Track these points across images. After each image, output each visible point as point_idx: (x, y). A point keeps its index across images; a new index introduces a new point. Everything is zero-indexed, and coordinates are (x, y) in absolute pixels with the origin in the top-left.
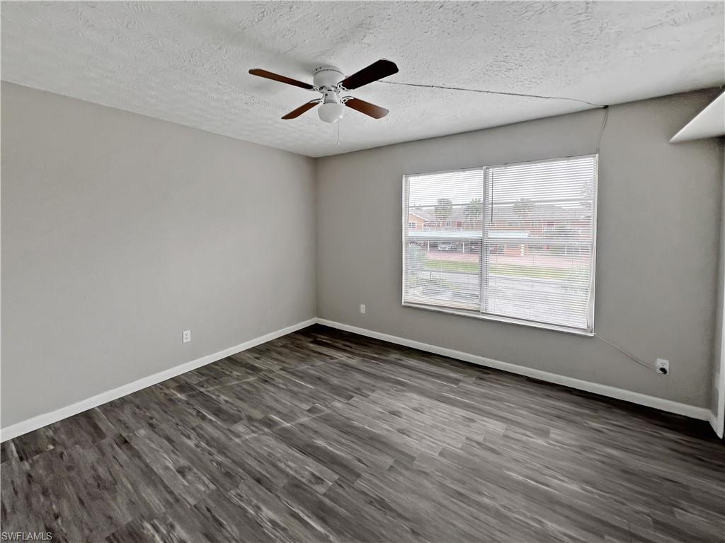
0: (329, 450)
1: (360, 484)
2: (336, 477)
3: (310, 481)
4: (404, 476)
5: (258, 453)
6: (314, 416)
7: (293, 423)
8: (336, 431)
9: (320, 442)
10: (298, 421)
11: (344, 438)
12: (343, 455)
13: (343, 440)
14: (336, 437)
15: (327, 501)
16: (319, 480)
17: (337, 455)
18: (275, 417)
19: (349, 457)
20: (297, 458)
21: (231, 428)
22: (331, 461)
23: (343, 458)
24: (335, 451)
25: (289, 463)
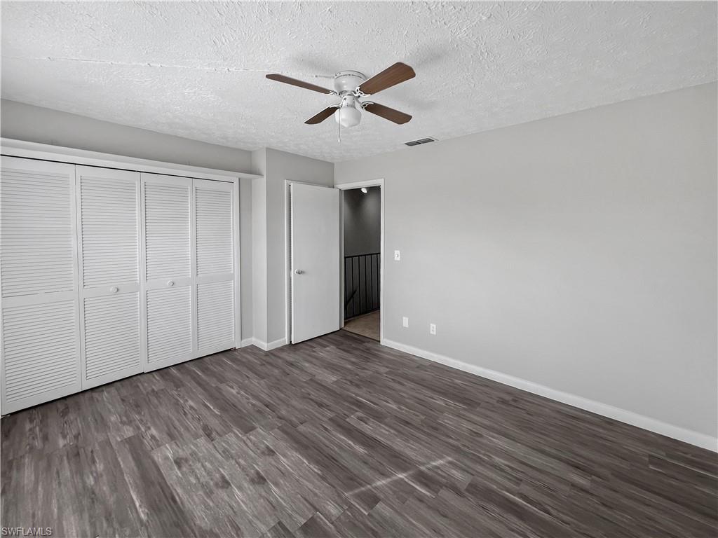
0: (352, 441)
1: (330, 415)
2: (348, 420)
3: (368, 419)
4: (296, 417)
5: (421, 444)
6: (369, 486)
7: (394, 478)
8: (342, 461)
9: (360, 450)
10: (389, 480)
11: (336, 452)
12: (339, 435)
13: (336, 449)
14: (343, 454)
15: (355, 408)
16: (361, 419)
17: (344, 436)
18: (423, 491)
19: (334, 433)
20: (381, 436)
21: (472, 477)
22: (350, 431)
23: (340, 432)
24: (346, 439)
25: (387, 433)
